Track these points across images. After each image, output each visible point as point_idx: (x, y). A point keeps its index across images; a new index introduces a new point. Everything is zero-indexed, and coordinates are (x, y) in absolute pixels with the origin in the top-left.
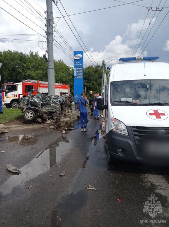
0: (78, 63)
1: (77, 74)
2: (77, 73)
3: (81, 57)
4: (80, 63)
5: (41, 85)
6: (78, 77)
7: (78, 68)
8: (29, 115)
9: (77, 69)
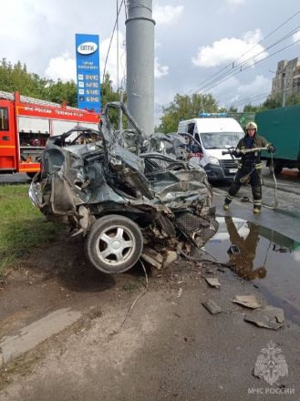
0: (88, 64)
1: (85, 92)
2: (85, 88)
3: (95, 49)
4: (94, 65)
5: (26, 108)
6: (88, 100)
7: (87, 77)
8: (116, 244)
9: (84, 77)
